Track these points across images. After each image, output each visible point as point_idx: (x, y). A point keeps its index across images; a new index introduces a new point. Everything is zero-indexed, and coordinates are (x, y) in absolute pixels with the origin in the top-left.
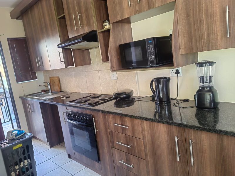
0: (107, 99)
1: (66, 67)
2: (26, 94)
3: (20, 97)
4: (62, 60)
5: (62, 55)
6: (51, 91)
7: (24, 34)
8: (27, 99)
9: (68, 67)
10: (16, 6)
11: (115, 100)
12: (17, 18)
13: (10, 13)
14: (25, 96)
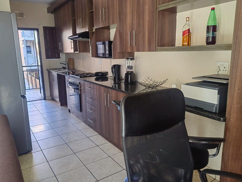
0: (91, 75)
1: (74, 52)
2: (51, 68)
3: (47, 70)
4: (73, 47)
5: (72, 43)
6: (68, 68)
7: (54, 25)
8: (51, 71)
9: (76, 52)
10: (52, 4)
11: (95, 77)
12: (52, 13)
13: (47, 9)
14: (50, 69)
